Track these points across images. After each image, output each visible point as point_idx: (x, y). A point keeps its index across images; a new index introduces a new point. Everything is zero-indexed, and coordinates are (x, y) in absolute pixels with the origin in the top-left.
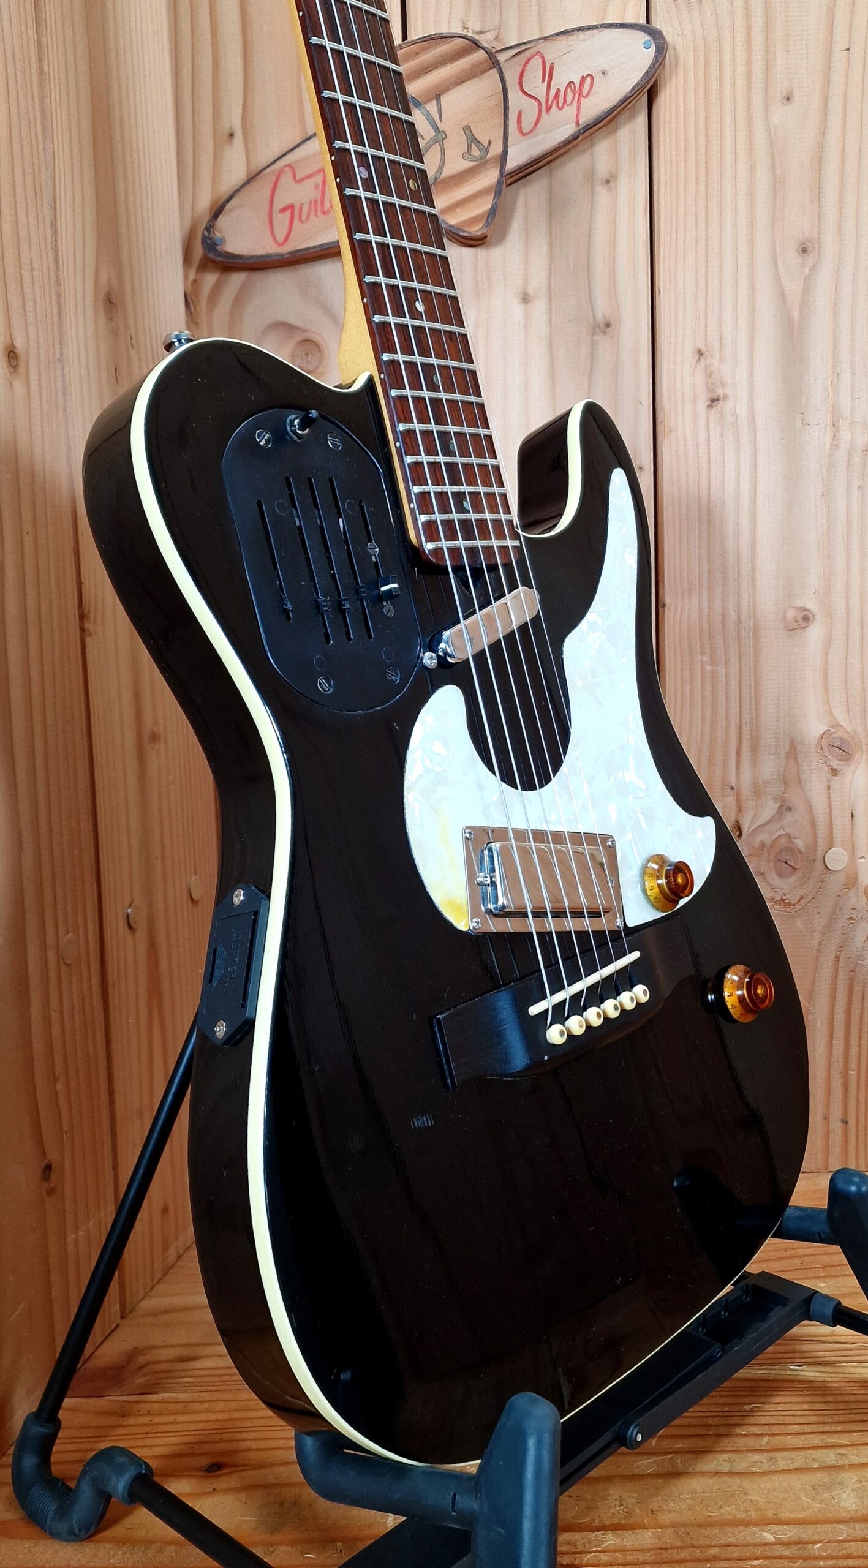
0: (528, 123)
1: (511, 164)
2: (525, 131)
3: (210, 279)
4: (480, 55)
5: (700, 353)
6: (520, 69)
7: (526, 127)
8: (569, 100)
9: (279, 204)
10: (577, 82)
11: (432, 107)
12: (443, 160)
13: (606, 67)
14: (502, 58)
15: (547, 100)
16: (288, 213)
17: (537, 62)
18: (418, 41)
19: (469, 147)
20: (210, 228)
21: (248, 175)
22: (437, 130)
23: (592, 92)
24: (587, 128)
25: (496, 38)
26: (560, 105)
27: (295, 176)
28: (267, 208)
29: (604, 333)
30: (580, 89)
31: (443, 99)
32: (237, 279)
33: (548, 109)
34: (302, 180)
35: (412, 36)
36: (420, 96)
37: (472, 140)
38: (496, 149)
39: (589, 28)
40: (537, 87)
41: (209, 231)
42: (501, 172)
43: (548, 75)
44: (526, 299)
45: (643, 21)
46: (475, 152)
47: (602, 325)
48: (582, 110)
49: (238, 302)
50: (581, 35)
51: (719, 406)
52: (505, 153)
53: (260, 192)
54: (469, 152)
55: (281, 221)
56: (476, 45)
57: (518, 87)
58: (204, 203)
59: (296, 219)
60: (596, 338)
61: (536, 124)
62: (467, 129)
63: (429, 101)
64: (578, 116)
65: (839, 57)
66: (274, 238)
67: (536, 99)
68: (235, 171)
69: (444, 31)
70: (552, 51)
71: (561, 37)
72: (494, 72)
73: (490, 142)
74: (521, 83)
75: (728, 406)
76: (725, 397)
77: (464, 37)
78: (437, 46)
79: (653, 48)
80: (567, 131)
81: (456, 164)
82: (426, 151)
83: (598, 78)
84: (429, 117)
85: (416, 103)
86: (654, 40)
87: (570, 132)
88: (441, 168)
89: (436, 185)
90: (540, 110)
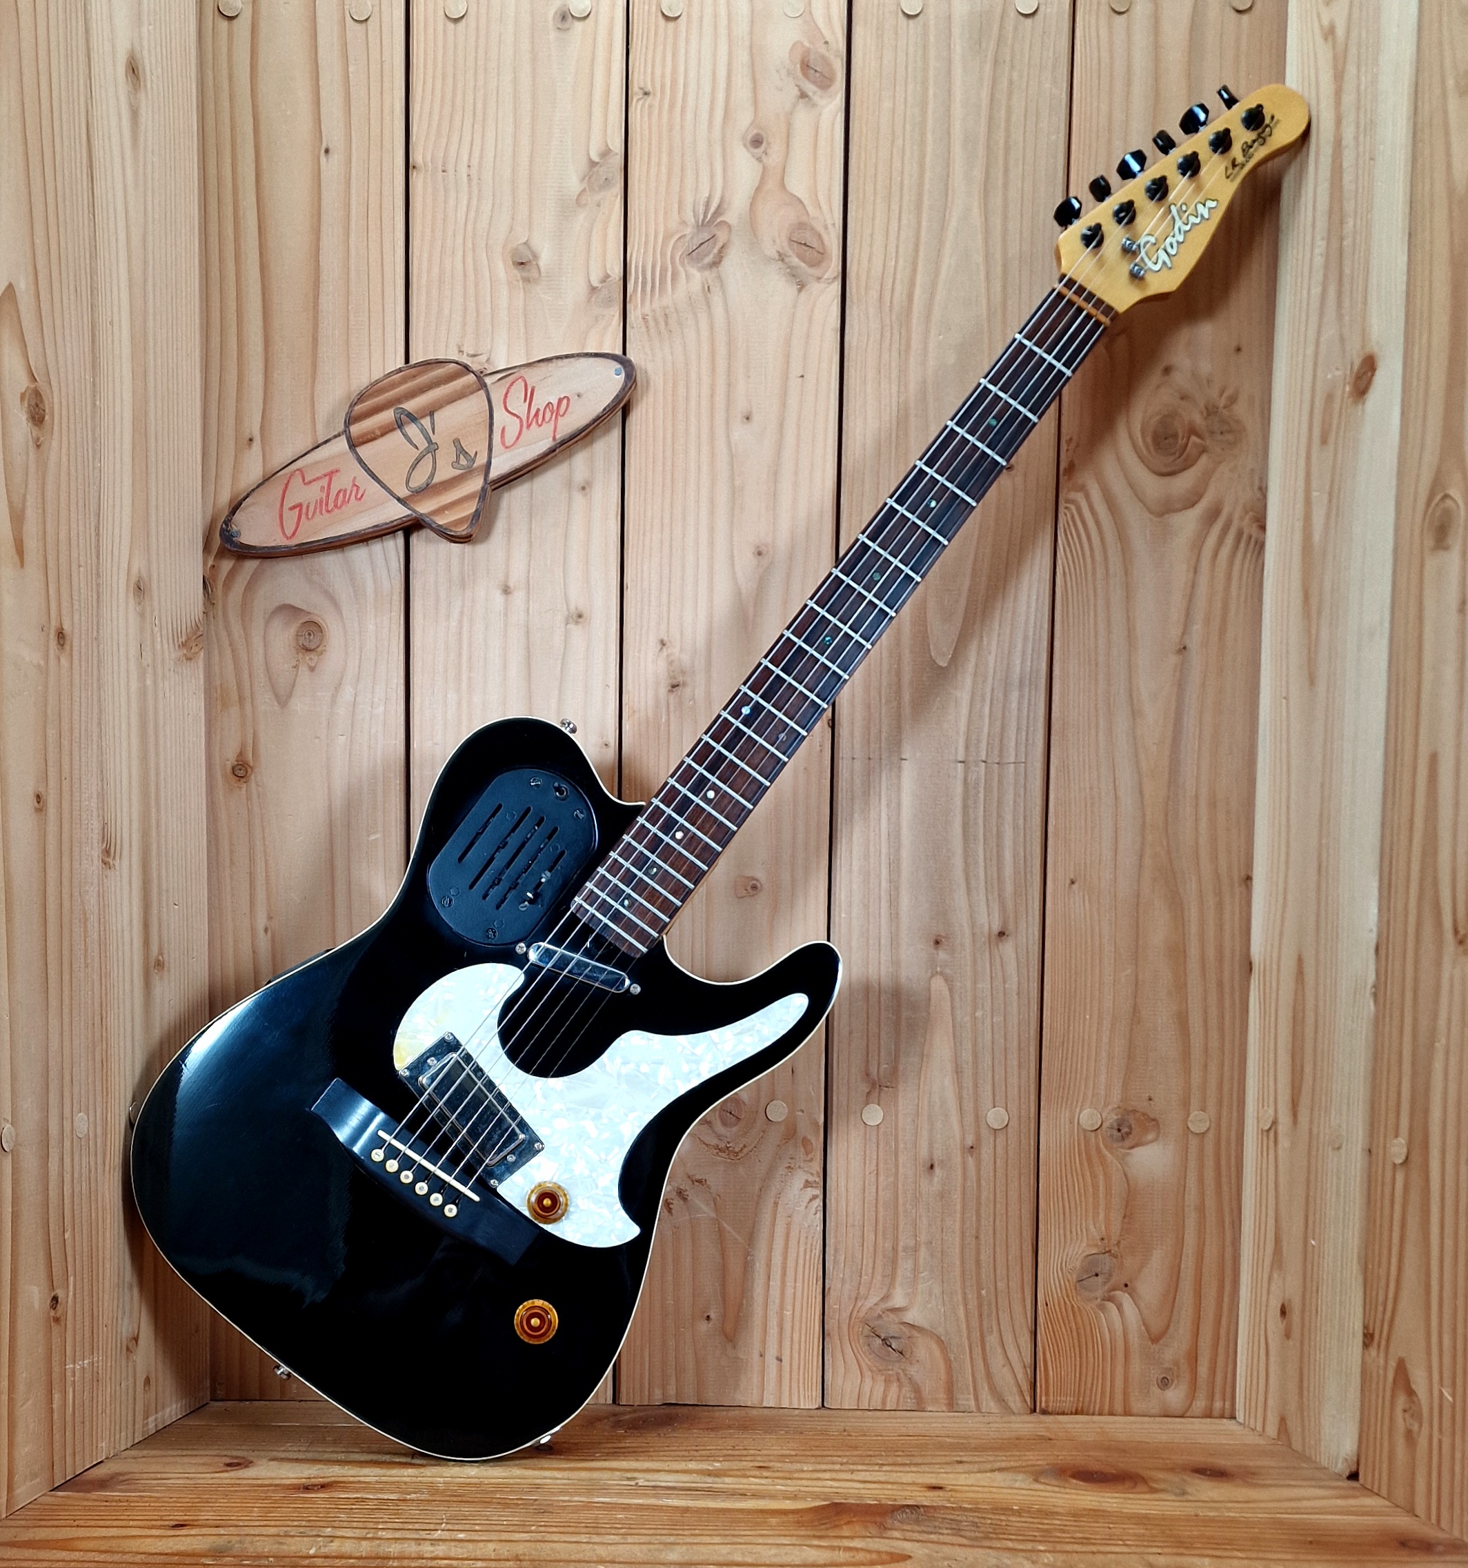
0: (511, 436)
1: (494, 473)
2: (507, 444)
3: (227, 565)
4: (471, 377)
5: (663, 643)
6: (504, 392)
7: (509, 441)
9: (289, 503)
10: (555, 402)
11: (426, 422)
12: (434, 468)
13: (581, 391)
14: (488, 380)
15: (528, 418)
16: (297, 510)
17: (520, 384)
18: (415, 366)
19: (458, 457)
20: (227, 522)
21: (264, 476)
22: (430, 443)
23: (570, 410)
24: (563, 443)
25: (485, 364)
26: (540, 422)
27: (304, 480)
28: (278, 505)
29: (577, 623)
30: (557, 409)
31: (436, 415)
32: (251, 566)
33: (529, 426)
34: (310, 482)
35: (413, 361)
36: (417, 413)
37: (461, 451)
38: (482, 460)
39: (567, 357)
40: (518, 406)
41: (227, 525)
42: (485, 479)
43: (529, 396)
44: (506, 591)
45: (619, 352)
46: (463, 462)
47: (574, 616)
48: (558, 425)
49: (250, 587)
50: (560, 362)
51: (679, 691)
52: (489, 463)
53: (273, 492)
54: (458, 461)
55: (290, 518)
56: (467, 369)
57: (502, 406)
58: (225, 498)
59: (303, 517)
60: (569, 626)
61: (518, 438)
62: (457, 442)
63: (423, 417)
64: (555, 431)
65: (794, 383)
67: (518, 417)
68: (253, 471)
69: (441, 357)
70: (532, 376)
71: (541, 364)
72: (482, 392)
73: (476, 453)
74: (505, 403)
75: (687, 691)
76: (684, 684)
77: (457, 363)
78: (432, 369)
79: (623, 375)
80: (545, 445)
81: (445, 472)
82: (418, 461)
83: (574, 399)
84: (423, 430)
85: (413, 418)
86: (625, 367)
87: (548, 446)
88: (432, 475)
89: (428, 490)
90: (521, 426)
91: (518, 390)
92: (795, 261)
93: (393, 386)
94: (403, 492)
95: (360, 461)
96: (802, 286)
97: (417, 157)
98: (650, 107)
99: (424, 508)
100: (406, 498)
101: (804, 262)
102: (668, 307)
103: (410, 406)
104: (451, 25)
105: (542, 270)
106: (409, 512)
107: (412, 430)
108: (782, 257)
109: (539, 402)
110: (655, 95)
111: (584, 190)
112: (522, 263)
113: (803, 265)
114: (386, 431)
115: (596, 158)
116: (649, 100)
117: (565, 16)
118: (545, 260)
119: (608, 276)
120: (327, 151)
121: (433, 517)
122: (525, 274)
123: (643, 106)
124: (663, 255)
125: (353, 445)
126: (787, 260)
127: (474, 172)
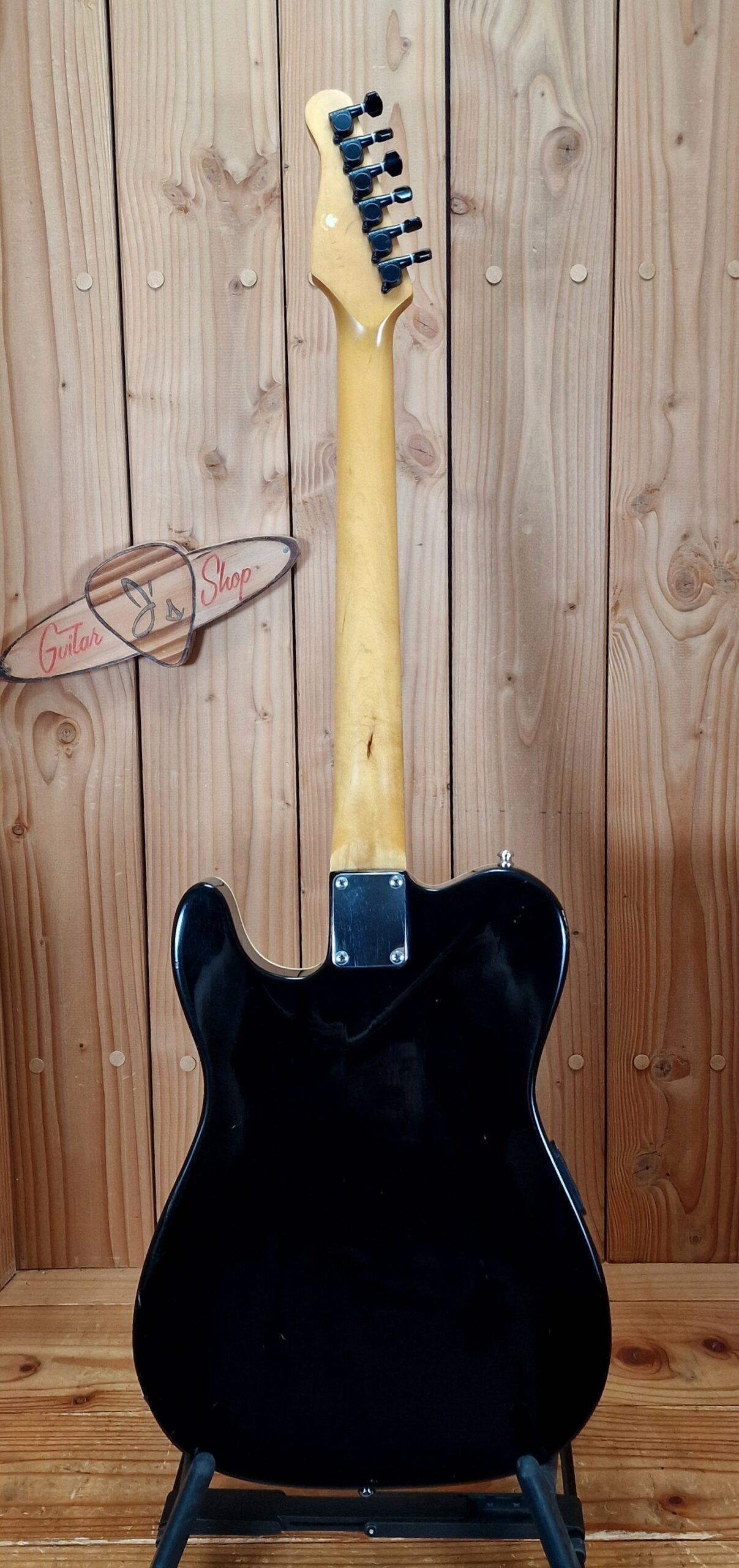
0: (208, 598)
1: (197, 623)
2: (206, 603)
3: (3, 685)
4: (177, 556)
5: (326, 733)
6: (203, 565)
7: (207, 601)
8: (235, 584)
9: (46, 647)
10: (240, 573)
11: (146, 588)
12: (153, 621)
13: (259, 564)
14: (190, 558)
15: (221, 584)
16: (52, 653)
17: (214, 561)
18: (138, 547)
19: (170, 612)
20: (1, 662)
21: (27, 628)
22: (149, 601)
23: (250, 579)
24: (247, 600)
25: (191, 535)
26: (229, 587)
27: (58, 629)
28: (39, 649)
29: (263, 719)
30: (241, 578)
31: (153, 583)
32: (19, 689)
33: (221, 590)
34: (63, 631)
35: (135, 542)
36: (138, 581)
37: (172, 608)
38: (188, 614)
39: (246, 540)
40: (214, 576)
41: (1, 664)
42: (191, 628)
43: (221, 568)
44: (211, 698)
45: (287, 536)
46: (174, 615)
47: (261, 714)
48: (243, 589)
49: (21, 700)
50: (242, 544)
52: (194, 615)
53: (34, 638)
54: (170, 614)
55: (48, 657)
56: (174, 550)
57: (201, 576)
59: (58, 655)
60: (257, 722)
61: (214, 599)
62: (169, 601)
63: (143, 584)
64: (241, 593)
65: (416, 549)
66: (43, 668)
67: (213, 583)
68: (19, 624)
69: (155, 541)
70: (222, 555)
71: (231, 545)
72: (186, 566)
73: (184, 609)
74: (203, 574)
77: (166, 545)
78: (149, 551)
79: (289, 552)
80: (235, 602)
81: (161, 623)
82: (141, 615)
83: (254, 571)
84: (144, 594)
85: (135, 585)
86: (290, 547)
87: (236, 603)
88: (152, 625)
89: (149, 636)
90: (216, 590)
91: (213, 564)
92: (414, 462)
93: (120, 563)
94: (131, 638)
95: (98, 616)
96: (419, 480)
97: (131, 387)
98: (304, 351)
99: (146, 648)
100: (135, 641)
101: (421, 463)
102: (321, 496)
103: (133, 577)
104: (152, 293)
105: (229, 470)
106: (136, 652)
107: (135, 594)
108: (404, 459)
109: (229, 572)
110: (306, 341)
111: (255, 414)
112: (213, 466)
113: (419, 465)
114: (116, 595)
115: (264, 388)
116: (302, 346)
117: (237, 285)
118: (230, 462)
119: (276, 474)
120: (64, 385)
121: (153, 655)
122: (215, 473)
123: (298, 350)
124: (316, 458)
125: (91, 605)
126: (408, 461)
127: (174, 400)
